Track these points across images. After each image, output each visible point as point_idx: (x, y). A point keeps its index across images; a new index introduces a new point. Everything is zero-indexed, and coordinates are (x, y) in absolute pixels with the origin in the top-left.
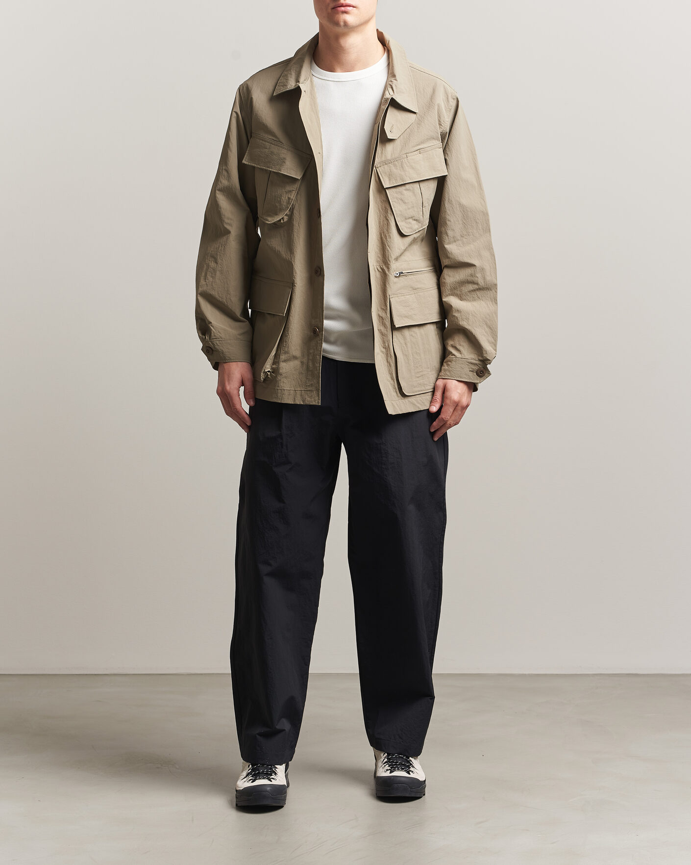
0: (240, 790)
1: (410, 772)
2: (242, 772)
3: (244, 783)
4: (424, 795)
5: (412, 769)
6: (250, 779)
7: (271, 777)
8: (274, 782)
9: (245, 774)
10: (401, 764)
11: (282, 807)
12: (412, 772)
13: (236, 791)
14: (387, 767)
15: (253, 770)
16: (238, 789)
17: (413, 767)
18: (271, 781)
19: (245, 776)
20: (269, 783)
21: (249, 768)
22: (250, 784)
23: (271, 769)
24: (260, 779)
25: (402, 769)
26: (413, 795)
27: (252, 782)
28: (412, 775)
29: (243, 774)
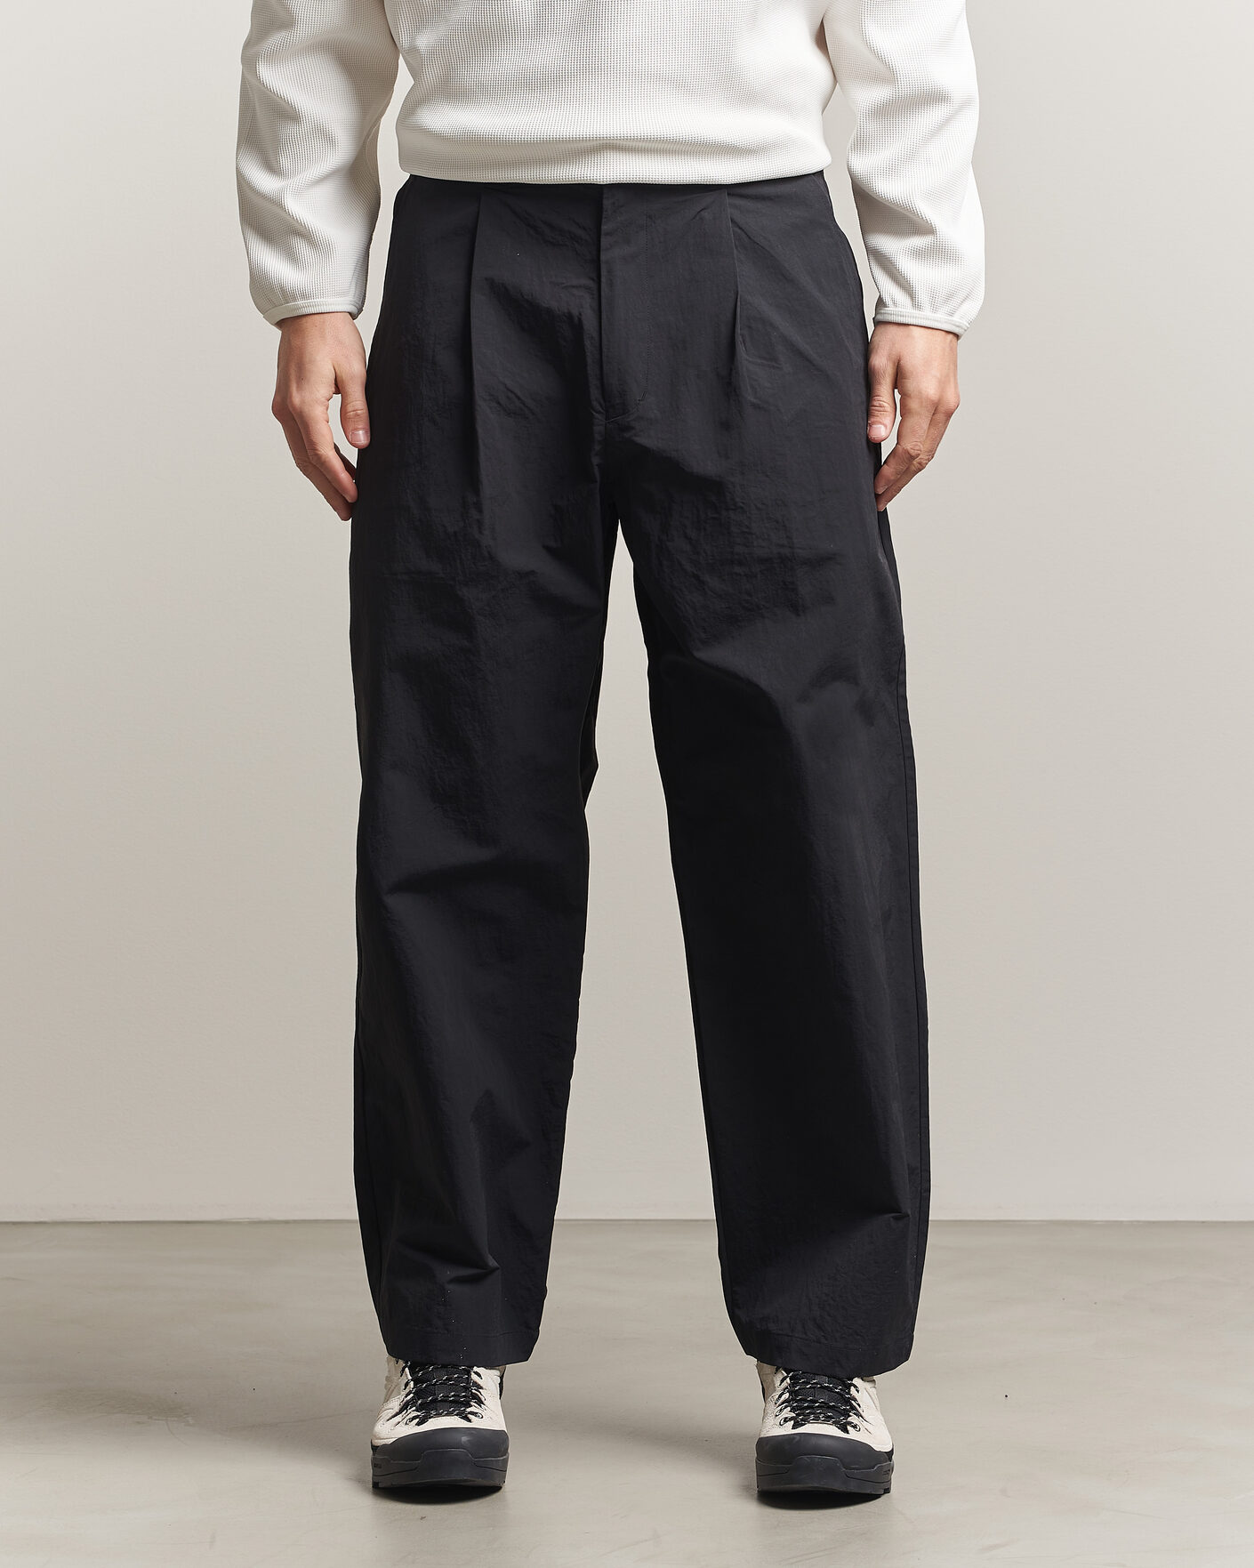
0: (385, 1446)
1: (849, 1427)
2: (387, 1400)
3: (393, 1428)
4: (887, 1491)
5: (853, 1419)
6: (411, 1416)
7: (469, 1410)
8: (476, 1423)
9: (395, 1404)
10: (825, 1406)
11: (497, 1489)
12: (855, 1427)
13: (374, 1448)
14: (787, 1413)
15: (418, 1394)
16: (379, 1442)
17: (858, 1415)
18: (470, 1421)
19: (397, 1409)
20: (464, 1424)
21: (407, 1390)
22: (413, 1429)
23: (466, 1389)
24: (439, 1415)
25: (828, 1418)
26: (853, 1487)
27: (418, 1424)
28: (853, 1435)
29: (390, 1405)
